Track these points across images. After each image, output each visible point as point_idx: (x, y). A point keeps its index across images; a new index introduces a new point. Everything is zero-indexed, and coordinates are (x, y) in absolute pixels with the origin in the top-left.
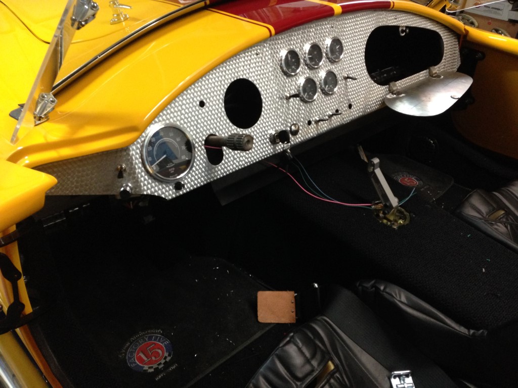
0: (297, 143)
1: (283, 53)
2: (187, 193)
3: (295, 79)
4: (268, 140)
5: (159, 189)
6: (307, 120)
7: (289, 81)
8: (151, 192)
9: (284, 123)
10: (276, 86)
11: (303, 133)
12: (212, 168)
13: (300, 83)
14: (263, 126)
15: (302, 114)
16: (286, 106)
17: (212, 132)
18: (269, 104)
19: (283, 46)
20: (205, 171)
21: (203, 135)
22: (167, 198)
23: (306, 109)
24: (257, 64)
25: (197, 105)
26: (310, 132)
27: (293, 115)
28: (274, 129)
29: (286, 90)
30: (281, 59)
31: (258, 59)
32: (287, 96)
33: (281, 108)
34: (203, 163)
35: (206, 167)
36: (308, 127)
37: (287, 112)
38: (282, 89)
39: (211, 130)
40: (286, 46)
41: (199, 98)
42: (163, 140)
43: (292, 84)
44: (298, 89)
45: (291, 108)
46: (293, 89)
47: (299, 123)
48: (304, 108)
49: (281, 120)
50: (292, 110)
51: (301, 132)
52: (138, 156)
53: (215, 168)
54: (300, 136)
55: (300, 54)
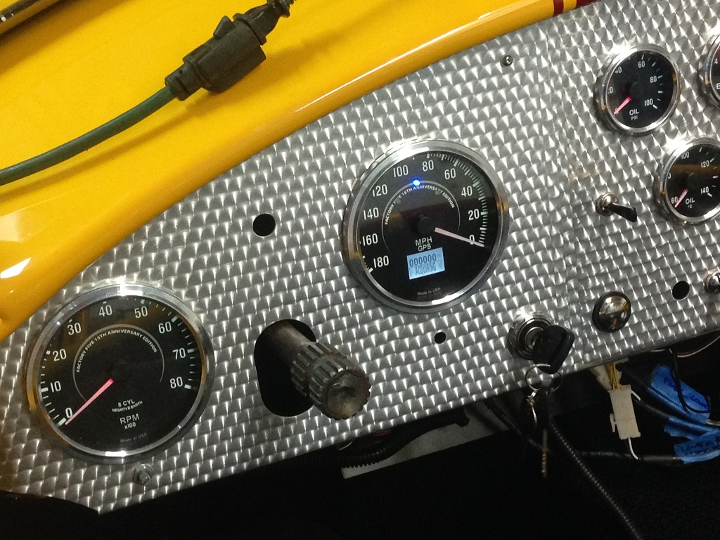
0: (614, 353)
1: (622, 51)
2: (161, 498)
3: (644, 146)
4: (502, 340)
5: (75, 480)
6: (670, 280)
7: (619, 153)
8: (46, 488)
9: (577, 288)
10: (565, 165)
11: (648, 323)
12: (276, 425)
13: (666, 158)
14: (492, 297)
15: (655, 260)
16: (592, 235)
17: (291, 313)
18: (526, 225)
19: (616, 36)
20: (249, 432)
21: (258, 319)
22: (99, 509)
23: (675, 244)
24: (502, 92)
25: (246, 225)
26: (675, 320)
27: (615, 265)
28: (533, 307)
29: (603, 182)
30: (599, 80)
31: (506, 78)
32: (601, 202)
33: (572, 240)
34: (244, 407)
35: (253, 419)
36: (673, 305)
37: (590, 253)
38: (588, 178)
39: (290, 307)
40: (629, 36)
41: (258, 204)
42: (110, 330)
43: (631, 162)
44: (653, 178)
45: (611, 243)
46: (631, 180)
47: (638, 289)
48: (663, 241)
49: (561, 280)
50: (613, 247)
51: (636, 321)
52: (15, 379)
53: (288, 422)
54: (631, 334)
55: (680, 60)
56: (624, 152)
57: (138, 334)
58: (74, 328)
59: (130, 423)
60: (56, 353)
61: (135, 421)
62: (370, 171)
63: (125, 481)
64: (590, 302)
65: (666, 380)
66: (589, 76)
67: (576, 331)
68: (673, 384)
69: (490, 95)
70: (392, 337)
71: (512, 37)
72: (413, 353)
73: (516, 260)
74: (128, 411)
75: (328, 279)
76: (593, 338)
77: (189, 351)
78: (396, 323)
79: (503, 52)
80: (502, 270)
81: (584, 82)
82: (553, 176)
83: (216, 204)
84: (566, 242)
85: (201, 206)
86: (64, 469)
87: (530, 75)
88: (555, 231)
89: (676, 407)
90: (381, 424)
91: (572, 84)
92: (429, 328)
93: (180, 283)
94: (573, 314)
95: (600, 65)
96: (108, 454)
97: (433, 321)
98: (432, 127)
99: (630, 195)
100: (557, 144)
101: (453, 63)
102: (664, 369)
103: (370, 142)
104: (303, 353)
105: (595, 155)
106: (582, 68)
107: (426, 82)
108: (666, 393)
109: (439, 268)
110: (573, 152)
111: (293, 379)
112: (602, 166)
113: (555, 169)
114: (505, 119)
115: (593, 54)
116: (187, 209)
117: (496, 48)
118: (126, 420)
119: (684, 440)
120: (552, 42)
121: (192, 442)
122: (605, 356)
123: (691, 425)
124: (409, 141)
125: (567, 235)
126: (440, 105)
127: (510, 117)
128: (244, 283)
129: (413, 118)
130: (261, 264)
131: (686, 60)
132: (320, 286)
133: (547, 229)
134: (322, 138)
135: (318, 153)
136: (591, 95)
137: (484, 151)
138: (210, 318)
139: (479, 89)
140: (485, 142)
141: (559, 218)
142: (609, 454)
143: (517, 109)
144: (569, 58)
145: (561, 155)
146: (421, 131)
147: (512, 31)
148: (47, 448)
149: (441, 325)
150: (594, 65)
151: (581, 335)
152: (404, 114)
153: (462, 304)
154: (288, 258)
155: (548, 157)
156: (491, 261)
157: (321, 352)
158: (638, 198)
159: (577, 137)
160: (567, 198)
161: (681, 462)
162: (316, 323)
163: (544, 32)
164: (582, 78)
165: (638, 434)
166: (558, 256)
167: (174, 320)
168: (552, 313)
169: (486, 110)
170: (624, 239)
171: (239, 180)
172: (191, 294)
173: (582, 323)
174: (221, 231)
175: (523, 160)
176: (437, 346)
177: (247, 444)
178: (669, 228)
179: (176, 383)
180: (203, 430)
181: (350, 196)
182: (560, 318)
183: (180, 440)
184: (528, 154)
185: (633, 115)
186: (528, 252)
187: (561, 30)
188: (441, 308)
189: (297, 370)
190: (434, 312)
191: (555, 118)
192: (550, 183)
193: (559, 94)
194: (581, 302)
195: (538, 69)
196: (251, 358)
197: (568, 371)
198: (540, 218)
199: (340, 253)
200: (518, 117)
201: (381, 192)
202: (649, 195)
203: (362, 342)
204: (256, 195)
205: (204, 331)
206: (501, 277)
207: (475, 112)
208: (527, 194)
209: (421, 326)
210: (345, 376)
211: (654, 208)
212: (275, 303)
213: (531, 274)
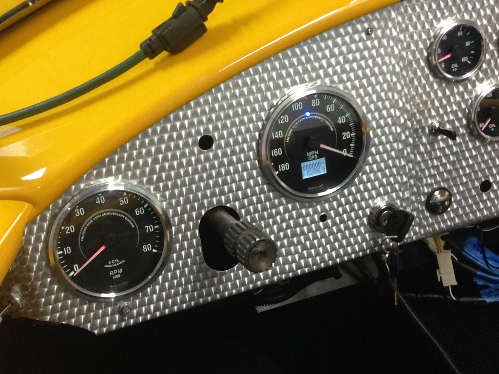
0: (441, 229)
1: (447, 25)
2: (137, 325)
3: (461, 89)
4: (365, 220)
5: (80, 312)
6: (478, 179)
7: (444, 93)
8: (60, 318)
9: (415, 185)
10: (408, 102)
11: (463, 208)
12: (213, 276)
13: (477, 97)
14: (358, 191)
15: (468, 166)
16: (426, 149)
17: (223, 202)
18: (381, 143)
19: (443, 14)
20: (195, 281)
21: (202, 206)
22: (96, 332)
23: (482, 155)
24: (366, 53)
25: (194, 142)
26: (482, 206)
27: (441, 169)
28: (386, 197)
29: (433, 113)
30: (431, 44)
31: (369, 43)
32: (432, 127)
33: (412, 152)
34: (192, 264)
35: (198, 272)
36: (480, 196)
37: (425, 162)
38: (423, 111)
39: (223, 198)
40: (452, 14)
41: (202, 129)
42: (104, 213)
43: (452, 100)
44: (467, 111)
45: (439, 154)
46: (453, 112)
47: (456, 185)
48: (474, 153)
49: (405, 179)
50: (440, 157)
51: (455, 206)
52: (40, 246)
53: (221, 275)
54: (452, 215)
55: (486, 31)
56: (448, 93)
57: (122, 216)
58: (79, 211)
59: (116, 275)
60: (67, 229)
61: (120, 274)
62: (277, 106)
63: (113, 313)
64: (424, 194)
65: (475, 246)
66: (424, 42)
67: (415, 214)
68: (480, 249)
69: (358, 55)
70: (291, 217)
71: (373, 15)
72: (305, 228)
73: (375, 166)
74: (115, 267)
75: (249, 179)
76: (426, 219)
77: (156, 227)
78: (294, 208)
79: (366, 25)
80: (365, 173)
81: (421, 46)
82: (400, 109)
83: (174, 128)
84: (408, 154)
85: (164, 130)
86: (73, 306)
87: (385, 41)
88: (401, 146)
89: (482, 265)
90: (283, 276)
91: (413, 47)
92: (316, 212)
93: (150, 182)
94: (412, 202)
95: (432, 34)
96: (103, 295)
97: (319, 207)
98: (318, 77)
99: (451, 122)
100: (403, 88)
101: (333, 33)
102: (474, 240)
103: (277, 87)
104: (232, 228)
105: (428, 95)
106: (420, 36)
107: (315, 47)
108: (475, 255)
109: (323, 171)
110: (414, 93)
111: (226, 246)
112: (433, 103)
113: (401, 104)
114: (368, 71)
115: (427, 26)
116: (154, 132)
117: (362, 23)
118: (114, 273)
119: (487, 287)
120: (400, 19)
121: (157, 287)
122: (434, 230)
123: (491, 277)
124: (303, 86)
125: (409, 150)
126: (324, 62)
127: (371, 70)
128: (192, 181)
129: (306, 71)
130: (204, 169)
131: (490, 30)
132: (243, 183)
133: (395, 145)
134: (245, 84)
135: (242, 94)
136: (426, 54)
137: (354, 93)
138: (170, 205)
139: (350, 51)
140: (354, 87)
141: (403, 137)
142: (436, 296)
143: (375, 64)
144: (411, 29)
145: (406, 95)
146: (311, 79)
147: (372, 12)
148: (62, 291)
149: (324, 209)
150: (428, 34)
151: (418, 216)
152: (300, 68)
153: (338, 196)
154: (221, 164)
155: (396, 96)
156: (358, 167)
157: (245, 228)
158: (457, 124)
159: (416, 83)
160: (409, 124)
161: (485, 302)
162: (241, 208)
163: (394, 12)
164: (420, 43)
165: (455, 283)
166: (403, 163)
167: (145, 206)
168: (398, 202)
169: (355, 65)
170: (447, 151)
171: (189, 113)
172: (157, 189)
173: (419, 208)
174: (177, 147)
175: (379, 99)
176: (321, 224)
177: (194, 289)
178: (478, 144)
179: (146, 248)
180: (165, 279)
181: (263, 123)
182: (404, 205)
183: (150, 286)
184: (383, 94)
185: (454, 68)
186: (383, 160)
187: (406, 11)
188: (324, 198)
189: (228, 239)
190: (319, 200)
191: (401, 70)
192: (398, 113)
193: (404, 54)
194: (418, 194)
195: (390, 37)
196: (197, 232)
197: (409, 241)
198: (391, 138)
199: (257, 162)
200: (376, 69)
201: (284, 120)
202: (464, 122)
203: (271, 221)
204: (200, 122)
205: (165, 213)
206: (364, 177)
207: (347, 67)
208: (382, 122)
209: (311, 210)
210: (261, 243)
211: (468, 131)
212: (213, 195)
213: (384, 176)
